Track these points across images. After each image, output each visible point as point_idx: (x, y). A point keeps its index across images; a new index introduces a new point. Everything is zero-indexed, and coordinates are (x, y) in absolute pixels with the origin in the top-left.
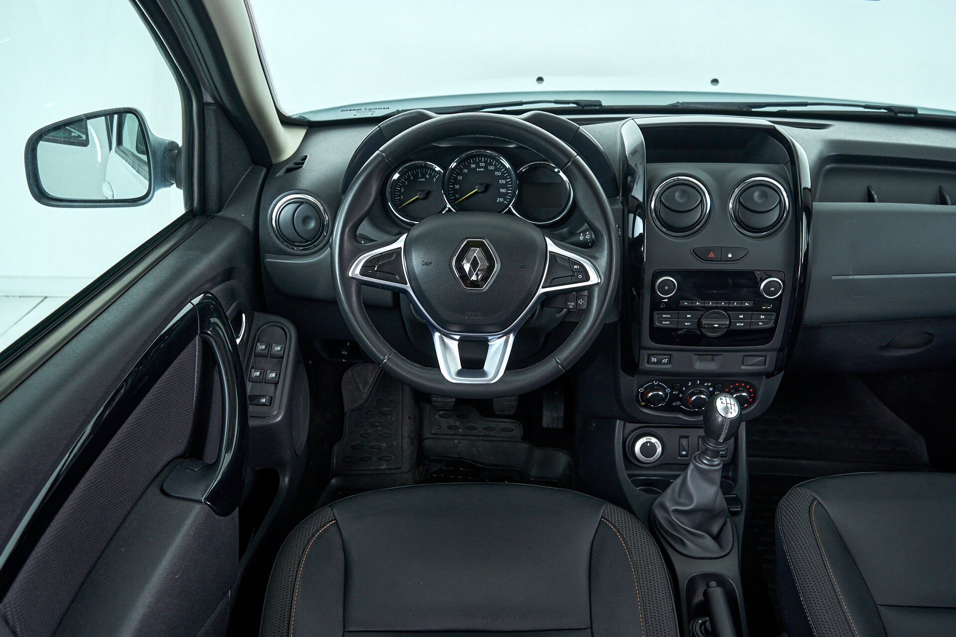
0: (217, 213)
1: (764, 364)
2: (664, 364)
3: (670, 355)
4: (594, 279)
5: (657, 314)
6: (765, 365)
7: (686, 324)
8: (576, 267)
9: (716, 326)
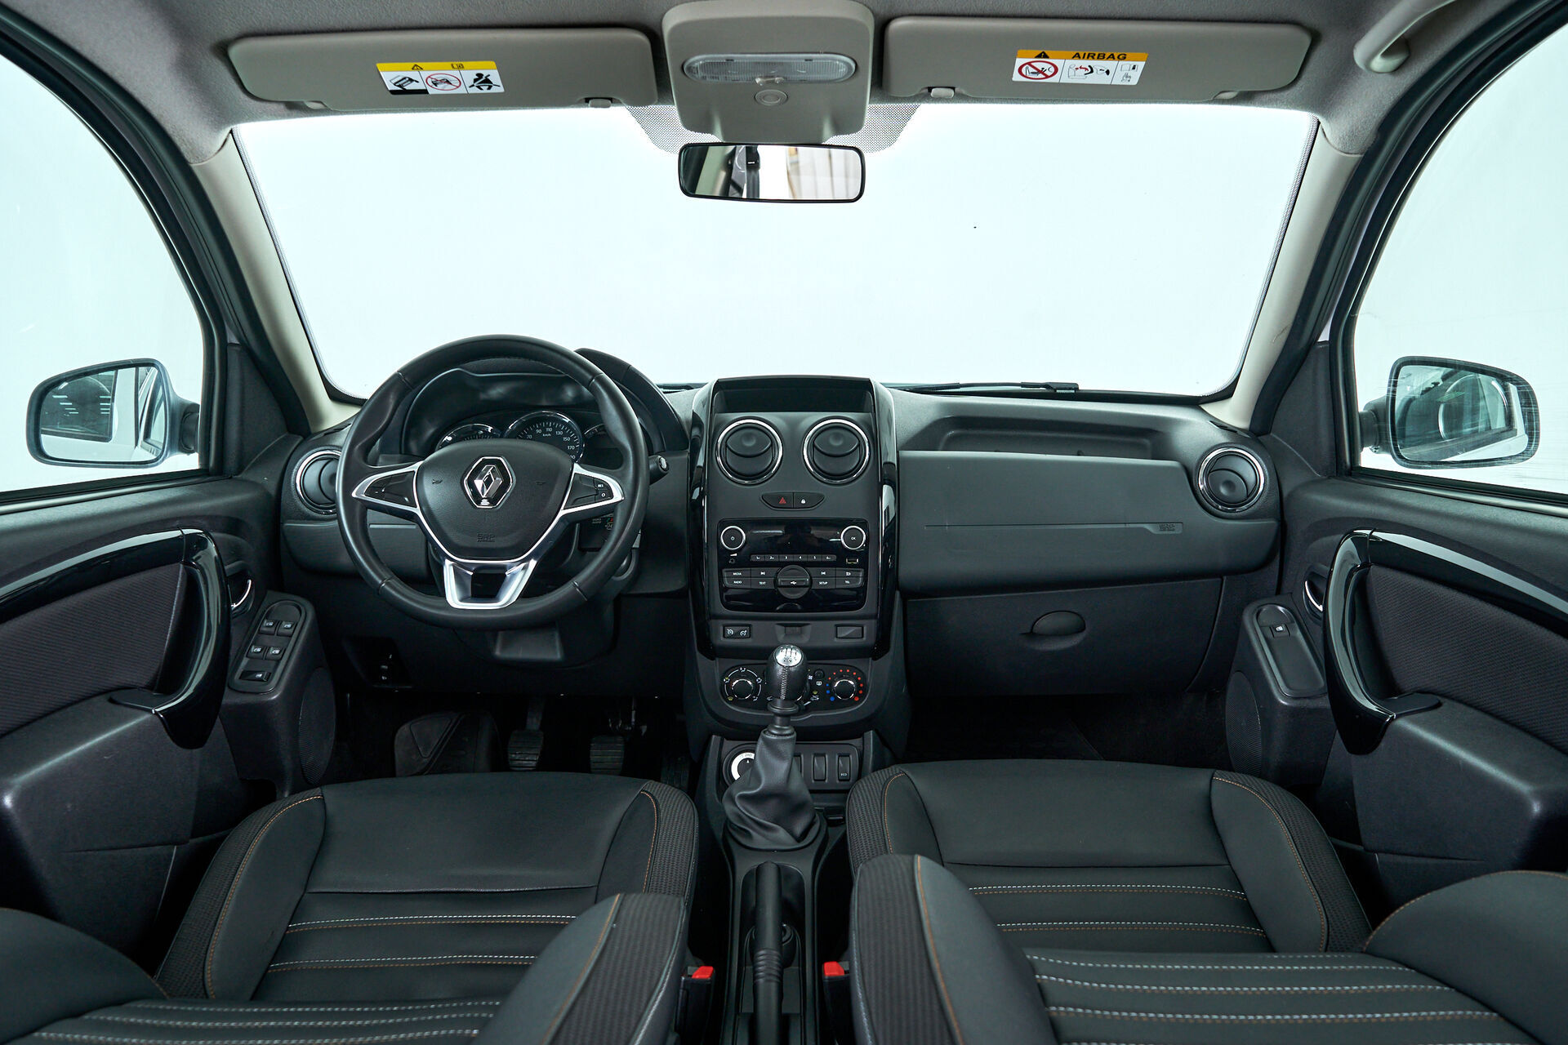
0: (237, 475)
1: (861, 636)
2: (743, 637)
3: (750, 626)
4: (618, 496)
5: (727, 571)
6: (863, 637)
7: (761, 583)
8: (599, 486)
9: (794, 583)
